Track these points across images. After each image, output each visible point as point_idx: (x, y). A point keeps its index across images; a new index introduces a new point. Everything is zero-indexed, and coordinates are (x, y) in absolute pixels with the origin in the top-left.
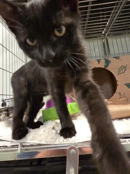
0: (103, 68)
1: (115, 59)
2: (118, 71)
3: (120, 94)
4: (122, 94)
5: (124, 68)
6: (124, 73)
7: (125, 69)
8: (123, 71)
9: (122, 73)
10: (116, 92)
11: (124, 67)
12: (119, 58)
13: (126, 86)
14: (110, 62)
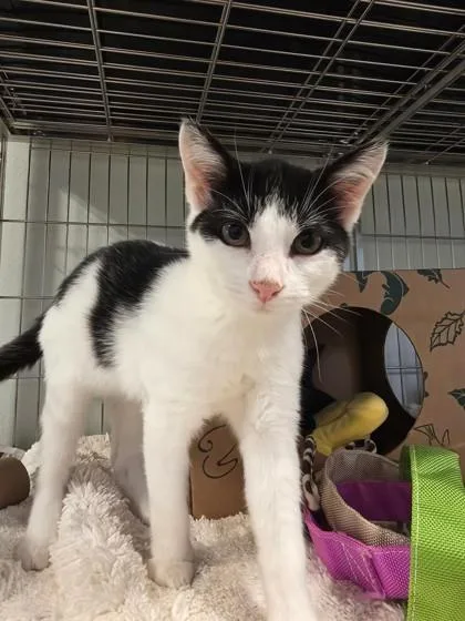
0: (378, 311)
1: (427, 278)
2: (433, 334)
3: (432, 435)
4: (439, 435)
5: (456, 321)
6: (452, 343)
7: (458, 330)
8: (452, 333)
9: (445, 344)
10: (416, 426)
11: (456, 317)
12: (440, 276)
13: (456, 401)
14: (407, 289)
